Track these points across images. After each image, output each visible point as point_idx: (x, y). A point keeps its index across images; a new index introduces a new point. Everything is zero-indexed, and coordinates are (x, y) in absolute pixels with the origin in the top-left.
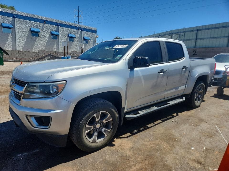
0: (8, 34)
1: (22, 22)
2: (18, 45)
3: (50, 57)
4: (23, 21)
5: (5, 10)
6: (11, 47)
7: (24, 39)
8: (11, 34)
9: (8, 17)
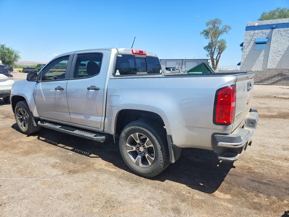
0: (260, 51)
1: (282, 33)
2: (270, 63)
3: (280, 78)
4: (284, 31)
5: (263, 22)
6: (261, 66)
7: (280, 55)
8: (264, 51)
9: (264, 30)
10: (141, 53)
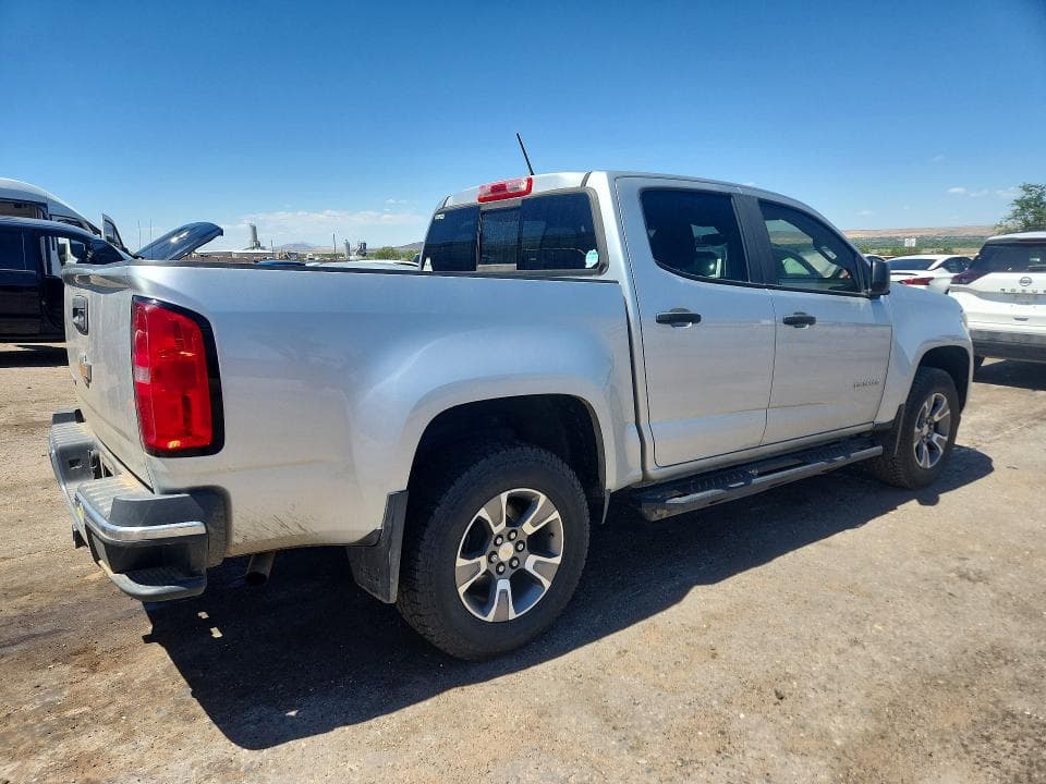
10: (499, 191)
